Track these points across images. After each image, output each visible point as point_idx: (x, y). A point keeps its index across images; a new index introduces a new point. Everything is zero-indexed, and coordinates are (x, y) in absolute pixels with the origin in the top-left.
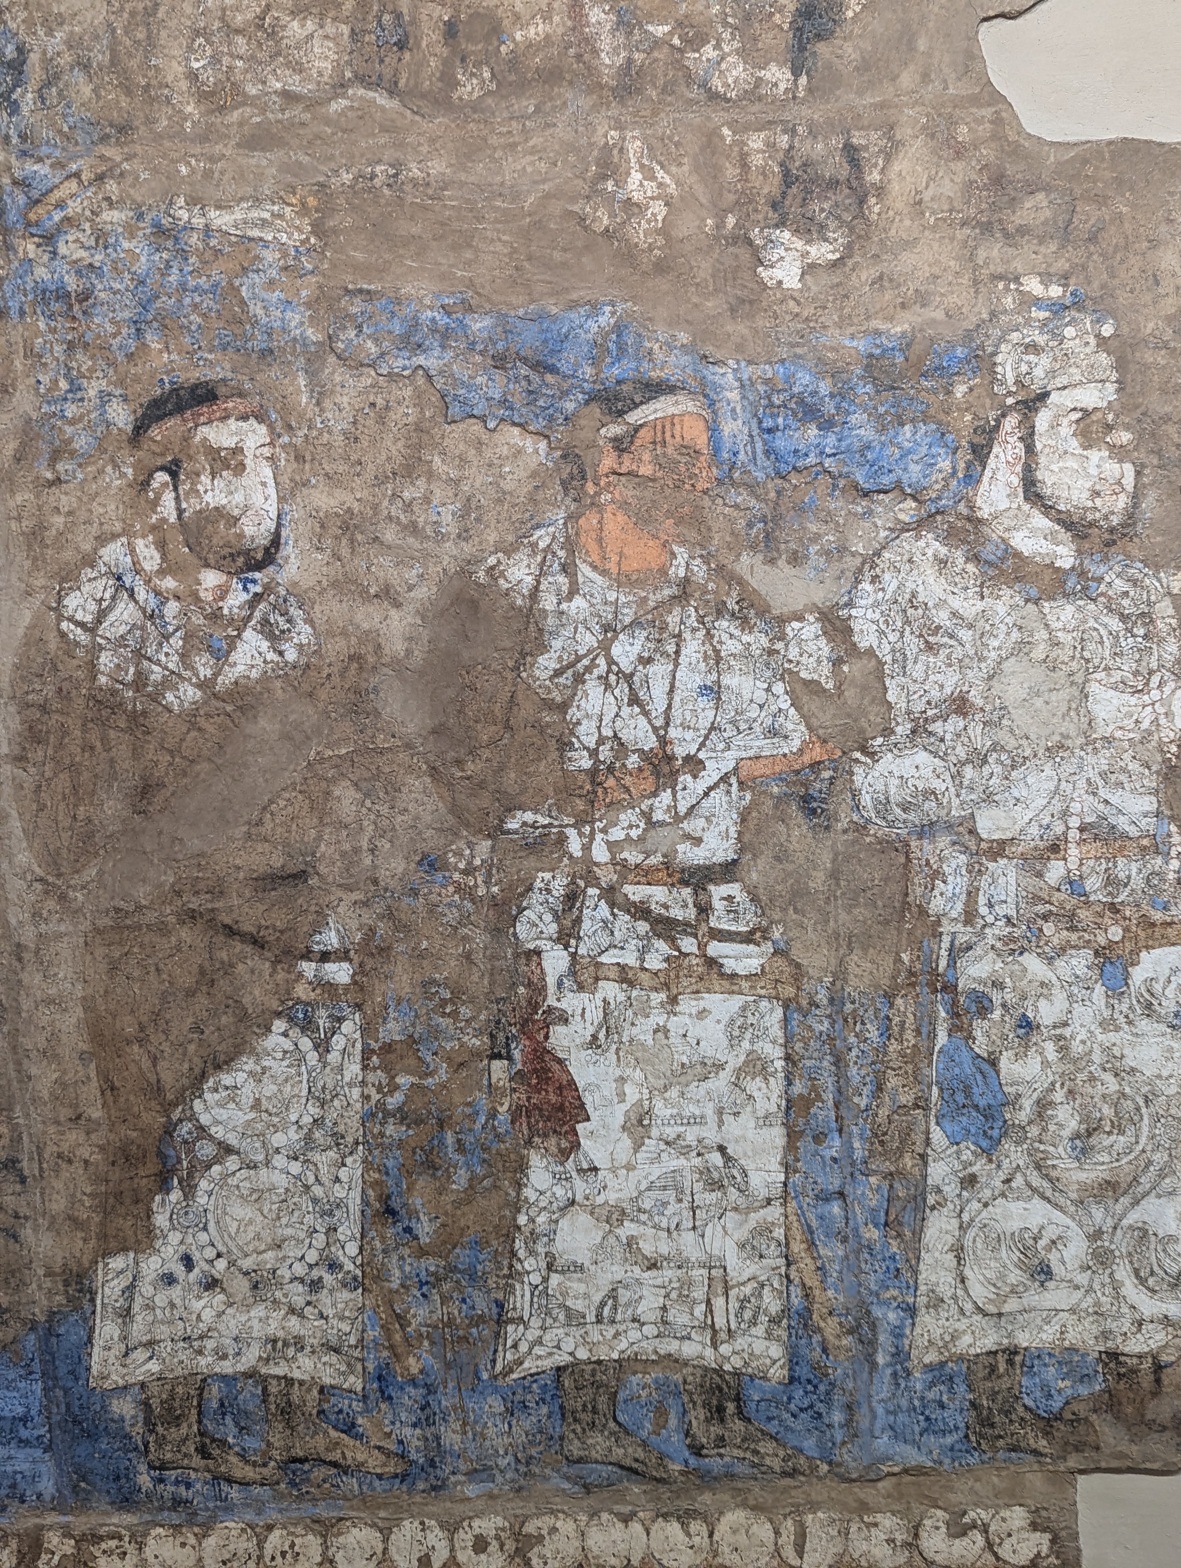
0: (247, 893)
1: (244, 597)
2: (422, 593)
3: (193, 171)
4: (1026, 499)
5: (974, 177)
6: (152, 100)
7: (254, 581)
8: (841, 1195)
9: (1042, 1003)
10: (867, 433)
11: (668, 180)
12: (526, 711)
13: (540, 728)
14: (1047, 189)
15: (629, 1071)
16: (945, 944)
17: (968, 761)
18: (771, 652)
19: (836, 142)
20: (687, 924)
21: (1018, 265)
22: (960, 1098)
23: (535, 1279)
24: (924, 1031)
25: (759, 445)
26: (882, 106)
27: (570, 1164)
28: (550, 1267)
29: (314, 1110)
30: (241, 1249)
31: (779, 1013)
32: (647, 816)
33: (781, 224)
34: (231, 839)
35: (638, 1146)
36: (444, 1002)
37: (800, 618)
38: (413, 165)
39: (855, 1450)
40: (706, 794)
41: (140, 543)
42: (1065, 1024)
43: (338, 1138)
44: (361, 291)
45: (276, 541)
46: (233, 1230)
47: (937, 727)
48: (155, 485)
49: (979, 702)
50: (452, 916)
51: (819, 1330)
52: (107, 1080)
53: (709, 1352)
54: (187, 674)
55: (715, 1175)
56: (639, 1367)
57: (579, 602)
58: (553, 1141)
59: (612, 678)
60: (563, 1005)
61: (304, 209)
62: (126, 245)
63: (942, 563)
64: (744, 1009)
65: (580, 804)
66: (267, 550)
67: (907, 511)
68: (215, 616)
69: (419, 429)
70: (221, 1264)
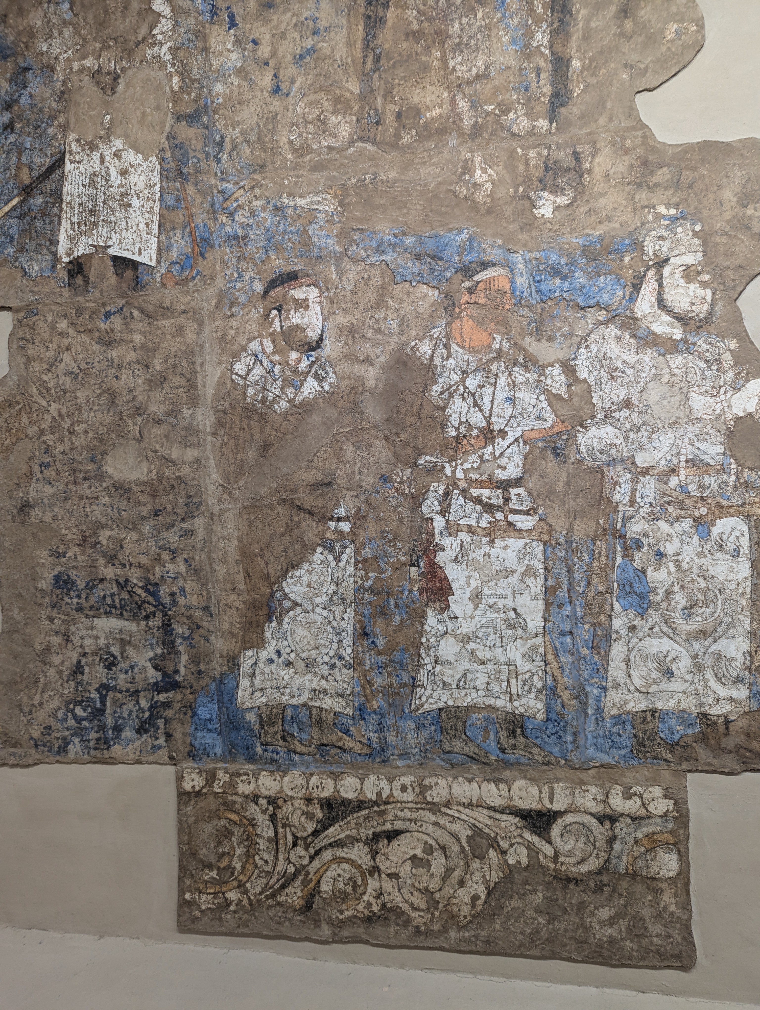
0: (307, 491)
1: (308, 363)
2: (382, 359)
3: (290, 182)
4: (659, 308)
5: (633, 162)
6: (274, 153)
7: (312, 356)
8: (571, 633)
9: (668, 544)
10: (583, 281)
11: (493, 173)
12: (427, 410)
13: (433, 418)
14: (668, 166)
15: (472, 573)
16: (621, 516)
17: (631, 430)
18: (539, 381)
19: (569, 151)
20: (499, 506)
21: (655, 201)
22: (628, 589)
23: (429, 667)
24: (610, 556)
25: (533, 289)
26: (590, 133)
27: (445, 615)
28: (436, 662)
29: (334, 587)
30: (301, 648)
31: (541, 547)
32: (481, 457)
33: (544, 189)
34: (301, 468)
35: (476, 607)
36: (390, 541)
37: (552, 366)
38: (382, 174)
39: (578, 754)
40: (508, 447)
41: (265, 341)
42: (679, 554)
43: (343, 600)
44: (359, 229)
45: (321, 338)
46: (298, 640)
47: (616, 415)
48: (272, 316)
49: (637, 403)
50: (394, 502)
51: (560, 696)
52: (247, 572)
53: (508, 705)
54: (283, 396)
55: (512, 622)
56: (476, 710)
57: (451, 361)
58: (437, 604)
59: (466, 395)
60: (442, 542)
61: (335, 196)
62: (262, 215)
63: (619, 339)
64: (525, 545)
65: (451, 452)
66: (317, 342)
67: (602, 315)
68: (295, 371)
69: (382, 287)
70: (293, 655)
